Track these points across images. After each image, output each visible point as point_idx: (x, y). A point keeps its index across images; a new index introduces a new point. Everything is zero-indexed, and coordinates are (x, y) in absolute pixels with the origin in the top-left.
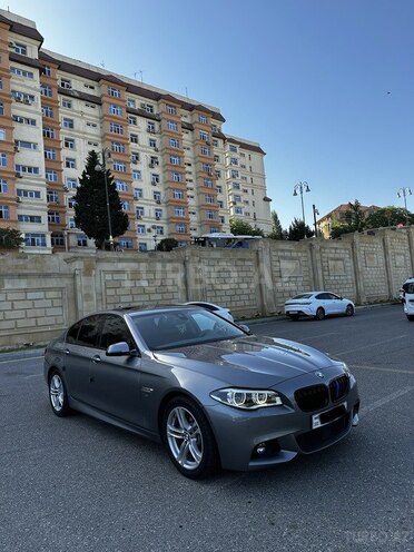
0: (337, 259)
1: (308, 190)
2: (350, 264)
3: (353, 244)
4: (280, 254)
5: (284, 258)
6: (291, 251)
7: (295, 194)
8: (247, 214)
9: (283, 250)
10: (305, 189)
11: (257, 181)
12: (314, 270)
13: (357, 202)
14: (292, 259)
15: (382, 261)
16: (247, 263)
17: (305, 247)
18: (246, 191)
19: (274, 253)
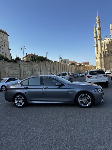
0: (37, 68)
1: (25, 49)
2: (39, 69)
3: (40, 64)
4: (25, 65)
5: (26, 66)
6: (27, 65)
7: (21, 49)
8: (3, 53)
9: (26, 64)
10: (24, 48)
11: (6, 43)
12: (33, 70)
13: (34, 54)
14: (28, 67)
15: (45, 69)
16: (17, 67)
17: (30, 64)
18: (3, 45)
19: (24, 65)
